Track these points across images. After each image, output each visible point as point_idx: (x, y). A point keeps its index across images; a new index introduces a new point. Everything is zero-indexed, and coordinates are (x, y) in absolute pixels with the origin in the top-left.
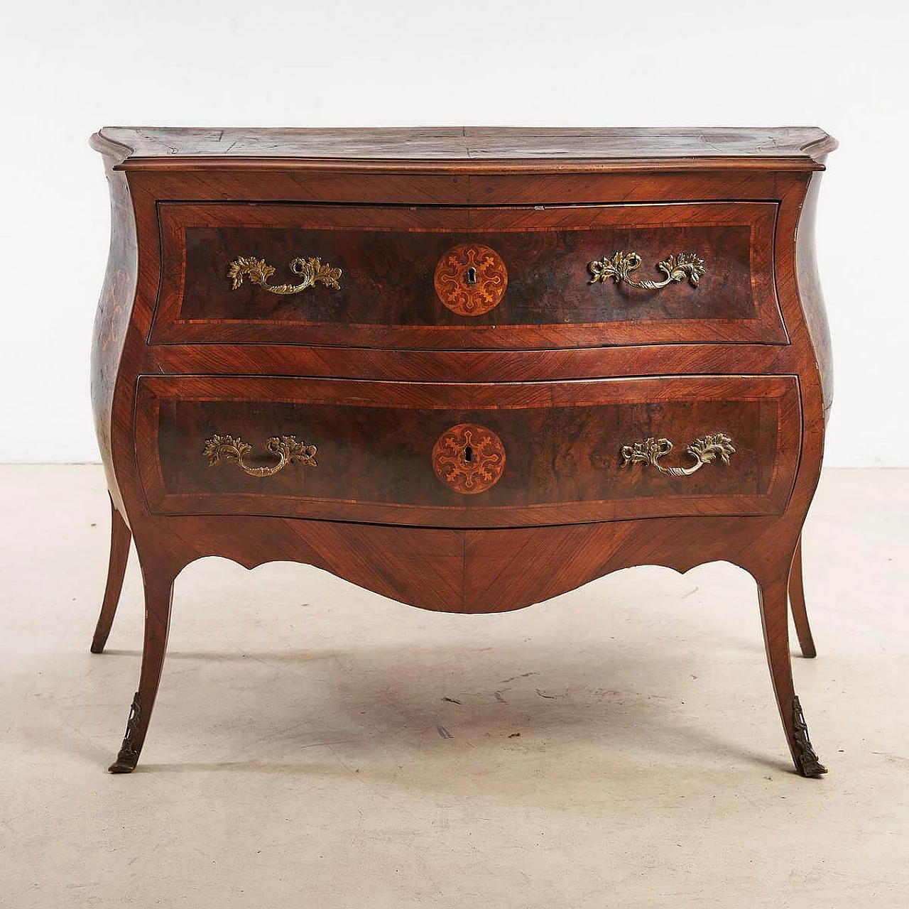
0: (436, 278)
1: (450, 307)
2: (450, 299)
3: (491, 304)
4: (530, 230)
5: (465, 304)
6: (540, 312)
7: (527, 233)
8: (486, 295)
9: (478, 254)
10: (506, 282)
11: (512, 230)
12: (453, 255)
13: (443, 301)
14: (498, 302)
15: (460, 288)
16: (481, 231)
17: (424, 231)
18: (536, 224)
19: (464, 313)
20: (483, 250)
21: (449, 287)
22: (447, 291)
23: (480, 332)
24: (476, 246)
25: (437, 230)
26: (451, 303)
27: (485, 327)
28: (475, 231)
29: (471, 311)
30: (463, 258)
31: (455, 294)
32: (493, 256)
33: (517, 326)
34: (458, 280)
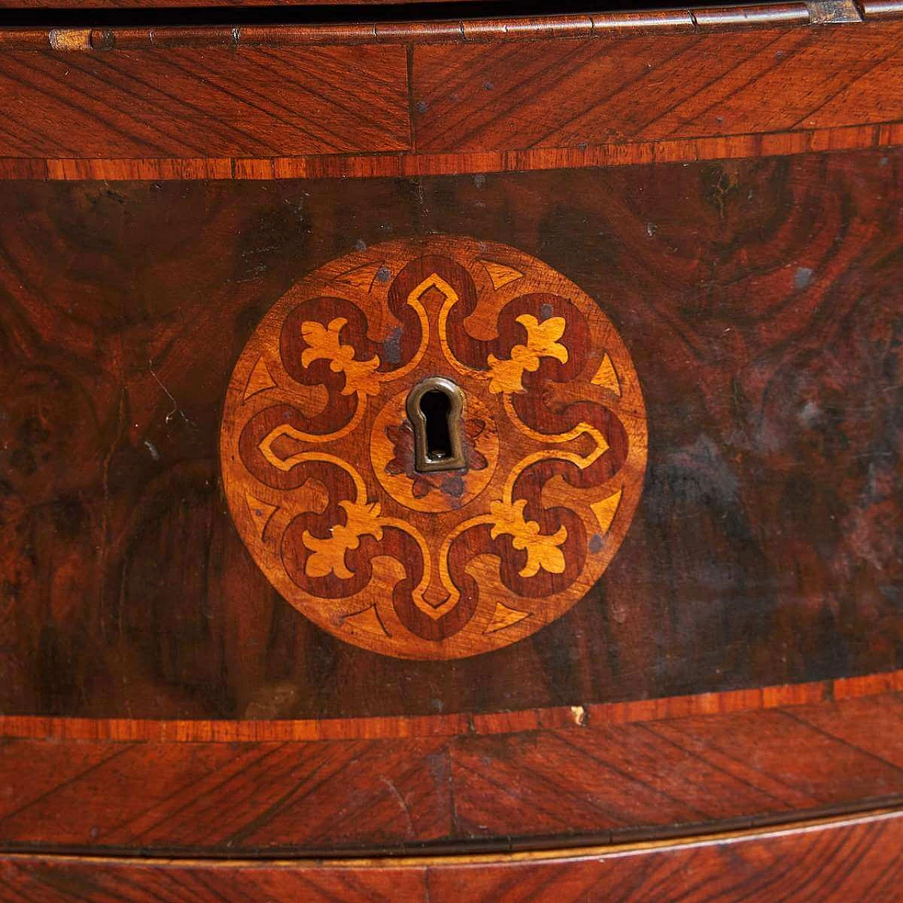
0: (229, 443)
1: (323, 610)
2: (315, 569)
3: (558, 583)
4: (775, 146)
5: (402, 592)
6: (834, 606)
7: (761, 162)
8: (524, 534)
9: (469, 301)
10: (638, 453)
11: (670, 151)
12: (322, 313)
13: (275, 575)
14: (595, 567)
15: (372, 500)
16: (483, 161)
17: (147, 172)
18: (814, 110)
19: (401, 644)
20: (500, 276)
21: (314, 497)
22: (303, 521)
23: (499, 744)
24: (463, 254)
25: (222, 168)
26: (327, 587)
27: (528, 720)
28: (447, 165)
29: (445, 628)
30: (387, 327)
31: (344, 538)
32: (563, 308)
33: (708, 701)
34: (361, 458)
